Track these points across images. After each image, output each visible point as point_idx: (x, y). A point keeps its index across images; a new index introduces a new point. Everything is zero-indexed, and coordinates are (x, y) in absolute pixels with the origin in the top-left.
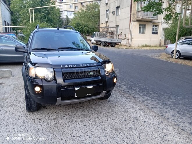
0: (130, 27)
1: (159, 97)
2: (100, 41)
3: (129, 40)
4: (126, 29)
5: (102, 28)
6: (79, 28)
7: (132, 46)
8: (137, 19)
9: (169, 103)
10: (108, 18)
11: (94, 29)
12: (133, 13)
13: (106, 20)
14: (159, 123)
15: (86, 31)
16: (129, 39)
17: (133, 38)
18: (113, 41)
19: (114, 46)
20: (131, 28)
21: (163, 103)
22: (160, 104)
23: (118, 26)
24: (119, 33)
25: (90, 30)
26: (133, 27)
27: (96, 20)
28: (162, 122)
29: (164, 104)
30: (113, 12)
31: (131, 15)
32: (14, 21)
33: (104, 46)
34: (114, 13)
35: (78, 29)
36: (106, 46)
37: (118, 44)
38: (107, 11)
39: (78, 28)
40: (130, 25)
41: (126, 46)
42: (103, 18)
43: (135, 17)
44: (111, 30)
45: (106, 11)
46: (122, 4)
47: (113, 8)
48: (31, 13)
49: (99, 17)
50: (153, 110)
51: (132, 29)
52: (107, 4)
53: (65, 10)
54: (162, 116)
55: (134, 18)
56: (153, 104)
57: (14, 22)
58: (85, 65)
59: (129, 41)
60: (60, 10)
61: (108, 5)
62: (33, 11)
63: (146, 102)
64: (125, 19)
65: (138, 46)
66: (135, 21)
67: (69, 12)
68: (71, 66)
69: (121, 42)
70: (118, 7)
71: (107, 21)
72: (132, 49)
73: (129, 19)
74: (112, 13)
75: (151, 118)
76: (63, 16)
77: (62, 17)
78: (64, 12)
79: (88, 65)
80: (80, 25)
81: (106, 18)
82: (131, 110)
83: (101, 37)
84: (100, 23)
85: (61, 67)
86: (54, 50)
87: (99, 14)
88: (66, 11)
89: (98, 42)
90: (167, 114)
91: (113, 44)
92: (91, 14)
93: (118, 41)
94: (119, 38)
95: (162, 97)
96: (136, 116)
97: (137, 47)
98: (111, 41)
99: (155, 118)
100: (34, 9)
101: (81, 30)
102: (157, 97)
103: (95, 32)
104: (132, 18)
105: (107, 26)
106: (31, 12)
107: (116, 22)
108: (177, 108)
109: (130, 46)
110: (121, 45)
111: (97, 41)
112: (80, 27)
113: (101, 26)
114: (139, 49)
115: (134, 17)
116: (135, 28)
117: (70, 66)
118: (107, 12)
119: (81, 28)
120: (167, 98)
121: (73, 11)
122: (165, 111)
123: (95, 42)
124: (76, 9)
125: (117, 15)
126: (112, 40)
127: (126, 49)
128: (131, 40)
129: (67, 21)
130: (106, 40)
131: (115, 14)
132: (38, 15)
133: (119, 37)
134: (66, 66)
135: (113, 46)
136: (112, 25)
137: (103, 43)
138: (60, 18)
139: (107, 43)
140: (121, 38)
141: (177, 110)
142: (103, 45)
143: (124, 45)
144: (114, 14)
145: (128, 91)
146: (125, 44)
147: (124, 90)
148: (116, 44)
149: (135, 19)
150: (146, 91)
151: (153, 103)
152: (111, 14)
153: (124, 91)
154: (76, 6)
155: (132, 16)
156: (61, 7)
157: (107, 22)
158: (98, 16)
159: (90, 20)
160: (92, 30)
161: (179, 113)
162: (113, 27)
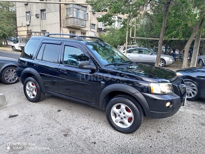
0: (61, 33)
8: (67, 25)
10: (30, 22)
12: (63, 19)
13: (27, 23)
30: (36, 15)
31: (60, 20)
42: (21, 21)
45: (25, 13)
47: (35, 9)
52: (26, 4)
61: (29, 6)
64: (54, 24)
66: (65, 28)
84: (18, 26)
105: (29, 30)
107: (41, 27)
113: (19, 29)
115: (64, 23)
118: (28, 14)
131: (40, 18)
136: (35, 29)
144: (38, 17)
152: (34, 17)
157: (28, 25)
162: (35, 33)
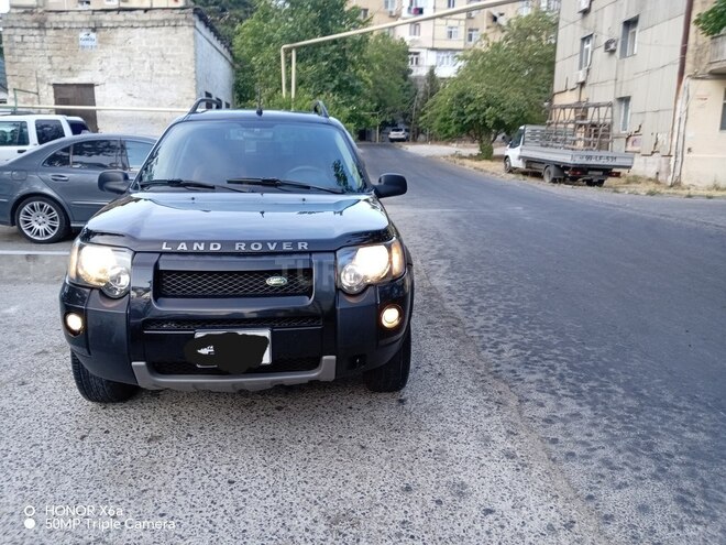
0: (679, 101)
1: (638, 413)
2: (541, 162)
3: (673, 159)
4: (661, 113)
5: (564, 108)
6: (466, 111)
7: (685, 182)
8: (714, 67)
9: (666, 445)
10: (588, 70)
11: (525, 114)
12: (696, 44)
13: (578, 76)
14: (551, 528)
15: (490, 123)
16: (673, 153)
17: (689, 150)
18: (593, 162)
19: (600, 183)
20: (684, 108)
21: (638, 444)
22: (621, 445)
23: (625, 100)
24: (632, 128)
25: (507, 119)
26: (694, 104)
27: (538, 79)
28: (569, 525)
29: (643, 446)
30: (607, 45)
31: (684, 51)
32: (243, 93)
33: (554, 181)
34: (612, 47)
35: (463, 114)
36: (564, 180)
37: (618, 175)
38: (584, 39)
39: (461, 110)
40: (680, 95)
41: (656, 181)
42: (566, 71)
43: (706, 60)
44: (602, 116)
45: (579, 42)
46: (648, 9)
47: (608, 24)
48: (286, 62)
49: (550, 65)
50: (565, 466)
51: (687, 110)
52: (585, 12)
53: (431, 46)
54: (590, 498)
55: (701, 63)
56: (585, 438)
57: (241, 96)
58: (256, 246)
59: (672, 163)
60: (408, 47)
61: (592, 15)
62: (294, 53)
63: (559, 425)
64: (657, 69)
65: (711, 184)
66: (702, 78)
67: (443, 55)
68: (202, 248)
69: (629, 167)
70: (630, 24)
71: (581, 79)
72: (676, 199)
73: (677, 68)
74: (603, 49)
75: (532, 500)
76: (419, 69)
77: (414, 74)
78: (423, 53)
79: (272, 248)
80: (470, 101)
81: (580, 68)
82: (471, 449)
83: (547, 146)
84: (556, 89)
85: (164, 248)
86: (211, 188)
87: (553, 54)
88: (433, 49)
89: (533, 166)
90: (616, 496)
91: (595, 175)
92: (519, 58)
93: (617, 162)
94: (630, 148)
95: (655, 413)
96: (466, 480)
97: (709, 189)
98: (584, 161)
99: (552, 504)
100: (298, 48)
101: (471, 120)
102: (631, 410)
103: (522, 128)
104: (688, 66)
105: (583, 99)
106: (286, 57)
107: (618, 86)
108: (693, 475)
109: (676, 184)
110: (636, 179)
111: (529, 162)
112: (471, 107)
113: (558, 100)
114: (710, 197)
115: (698, 61)
116: (702, 106)
117: (195, 248)
118: (586, 46)
119: (471, 112)
120: (677, 423)
121: (460, 50)
122: (620, 479)
123: (520, 165)
124: (470, 39)
125: (624, 55)
126: (589, 157)
127: (651, 193)
128: (679, 159)
129: (431, 85)
130: (565, 157)
131: (618, 53)
132: (309, 69)
133: (630, 143)
134: (183, 247)
135: (595, 180)
136: (600, 94)
137: (552, 169)
138: (405, 78)
139: (566, 168)
140: (636, 149)
141: (685, 488)
142: (552, 176)
143: (650, 180)
144: (613, 51)
145: (513, 371)
146: (653, 176)
147: (497, 366)
148: (608, 172)
149: (705, 68)
150: (597, 380)
151: (590, 435)
152: (601, 53)
153: (498, 369)
154: (471, 30)
155: (690, 56)
156: (417, 37)
157: (582, 84)
158: (548, 62)
159: (514, 80)
160: (517, 119)
161: (681, 501)
162: (597, 106)
